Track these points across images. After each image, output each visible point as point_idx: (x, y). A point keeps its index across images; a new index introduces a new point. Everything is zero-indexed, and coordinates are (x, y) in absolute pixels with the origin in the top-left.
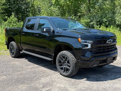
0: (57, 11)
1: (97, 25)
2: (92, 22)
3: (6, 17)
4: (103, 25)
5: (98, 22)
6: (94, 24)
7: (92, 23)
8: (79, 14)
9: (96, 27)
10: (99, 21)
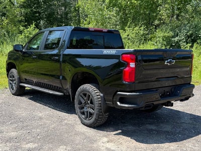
0: (114, 16)
1: (187, 43)
2: (177, 36)
3: (22, 28)
4: (197, 43)
5: (189, 37)
6: (180, 41)
7: (176, 39)
8: (157, 22)
9: (184, 46)
10: (191, 35)
